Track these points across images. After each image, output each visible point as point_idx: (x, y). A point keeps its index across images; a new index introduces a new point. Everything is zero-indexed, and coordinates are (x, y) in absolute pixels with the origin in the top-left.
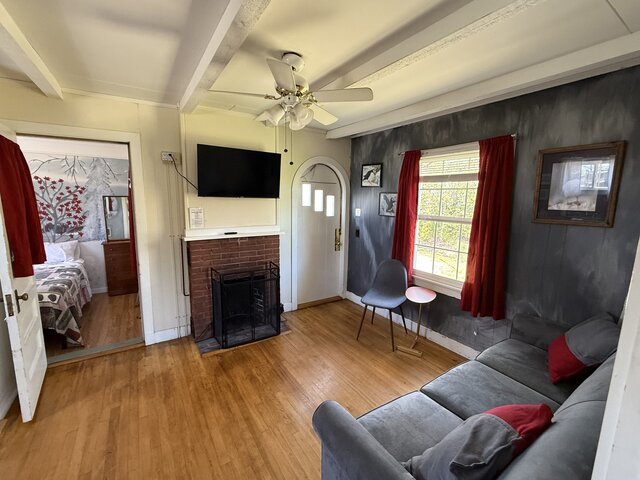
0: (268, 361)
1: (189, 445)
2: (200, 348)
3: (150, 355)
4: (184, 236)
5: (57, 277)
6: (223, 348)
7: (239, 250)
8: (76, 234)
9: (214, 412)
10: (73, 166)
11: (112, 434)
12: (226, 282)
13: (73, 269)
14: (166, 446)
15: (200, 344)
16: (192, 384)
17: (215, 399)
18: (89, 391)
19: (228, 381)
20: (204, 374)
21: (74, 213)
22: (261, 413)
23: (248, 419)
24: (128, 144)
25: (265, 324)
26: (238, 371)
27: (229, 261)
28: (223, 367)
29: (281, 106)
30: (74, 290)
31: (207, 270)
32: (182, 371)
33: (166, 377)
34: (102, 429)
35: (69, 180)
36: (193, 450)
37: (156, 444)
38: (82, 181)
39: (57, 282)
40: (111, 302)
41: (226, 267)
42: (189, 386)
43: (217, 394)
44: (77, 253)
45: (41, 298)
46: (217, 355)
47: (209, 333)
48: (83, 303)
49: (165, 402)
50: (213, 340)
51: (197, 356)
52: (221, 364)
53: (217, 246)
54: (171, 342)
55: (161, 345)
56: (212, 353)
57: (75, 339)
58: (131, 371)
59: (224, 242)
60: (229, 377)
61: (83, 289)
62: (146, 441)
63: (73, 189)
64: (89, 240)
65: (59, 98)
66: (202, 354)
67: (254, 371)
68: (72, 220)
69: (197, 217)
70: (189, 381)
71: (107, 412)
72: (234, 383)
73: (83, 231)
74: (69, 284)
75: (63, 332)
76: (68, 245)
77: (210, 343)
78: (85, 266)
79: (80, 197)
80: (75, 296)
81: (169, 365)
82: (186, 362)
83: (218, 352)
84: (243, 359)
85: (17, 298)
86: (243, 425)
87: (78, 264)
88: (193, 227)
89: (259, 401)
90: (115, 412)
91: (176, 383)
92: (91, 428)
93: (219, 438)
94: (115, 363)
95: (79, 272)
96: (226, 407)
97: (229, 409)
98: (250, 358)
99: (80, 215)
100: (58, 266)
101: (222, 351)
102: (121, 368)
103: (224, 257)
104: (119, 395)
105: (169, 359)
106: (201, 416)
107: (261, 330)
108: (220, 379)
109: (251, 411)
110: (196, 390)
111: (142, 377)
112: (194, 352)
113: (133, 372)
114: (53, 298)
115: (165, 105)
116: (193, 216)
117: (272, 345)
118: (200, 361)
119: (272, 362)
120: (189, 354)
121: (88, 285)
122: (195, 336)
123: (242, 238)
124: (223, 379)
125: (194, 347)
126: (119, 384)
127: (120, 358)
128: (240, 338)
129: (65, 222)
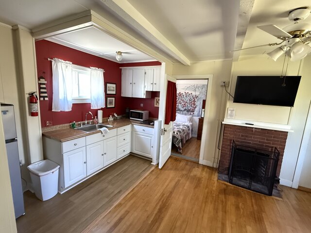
0: (252, 206)
1: (194, 211)
2: (219, 176)
3: (198, 168)
4: (223, 121)
5: (181, 127)
6: (230, 183)
7: (253, 134)
8: (192, 113)
9: (210, 207)
10: (195, 88)
11: (175, 187)
12: (238, 149)
13: (187, 126)
14: (186, 205)
15: (220, 175)
16: (207, 189)
17: (213, 202)
18: (176, 169)
19: (224, 200)
20: (214, 189)
21: (193, 106)
22: (232, 228)
23: (223, 225)
24: (208, 79)
25: (263, 184)
26: (232, 200)
27: (245, 139)
28: (224, 191)
29: (281, 49)
30: (184, 133)
31: (231, 140)
32: (206, 182)
33: (199, 180)
34: (173, 183)
35: (194, 93)
36: (194, 215)
37: (184, 201)
38: (197, 93)
39: (180, 129)
40: (197, 142)
41: (241, 142)
42: (206, 189)
43: (215, 201)
44: (191, 120)
45: (174, 132)
46: (225, 184)
47: (226, 172)
48: (187, 139)
49: (194, 189)
50: (226, 176)
51: (216, 179)
52: (225, 190)
53: (240, 129)
54: (208, 167)
55: (204, 166)
56: (223, 182)
57: (180, 150)
58: (190, 170)
59: (243, 128)
60: (225, 198)
61: (188, 134)
62: (182, 198)
63: (194, 97)
64: (195, 116)
65: (188, 65)
66: (218, 179)
67: (240, 205)
68: (192, 108)
69: (232, 112)
70: (207, 187)
71: (177, 179)
72: (226, 203)
73: (194, 112)
74: (183, 130)
75: (178, 146)
76: (189, 117)
77: (225, 177)
78: (192, 125)
79: (196, 100)
80: (184, 136)
81: (203, 176)
82: (210, 179)
83: (226, 183)
84: (238, 195)
85: (164, 130)
86: (220, 225)
87: (189, 124)
88: (229, 117)
89: (234, 221)
90: (179, 181)
91: (201, 185)
92: (171, 181)
93: (206, 220)
94: (186, 164)
95: (188, 127)
96: (216, 210)
97: (217, 212)
98: (242, 197)
99: (194, 107)
100: (183, 124)
101: (229, 184)
102: (188, 167)
103: (242, 136)
104: (182, 176)
105: (204, 173)
106: (204, 205)
107: (258, 186)
108: (220, 196)
109: (227, 222)
110: (208, 193)
111: (192, 174)
112: (215, 177)
113: (190, 171)
114: (177, 134)
115: (226, 59)
116: (229, 112)
117: (261, 199)
118: (216, 182)
119: (255, 207)
120: (213, 176)
121: (191, 133)
122: (219, 170)
123: (256, 128)
124: (222, 197)
125: (216, 174)
126: (184, 172)
127: (189, 163)
128: (242, 183)
129: (190, 108)
